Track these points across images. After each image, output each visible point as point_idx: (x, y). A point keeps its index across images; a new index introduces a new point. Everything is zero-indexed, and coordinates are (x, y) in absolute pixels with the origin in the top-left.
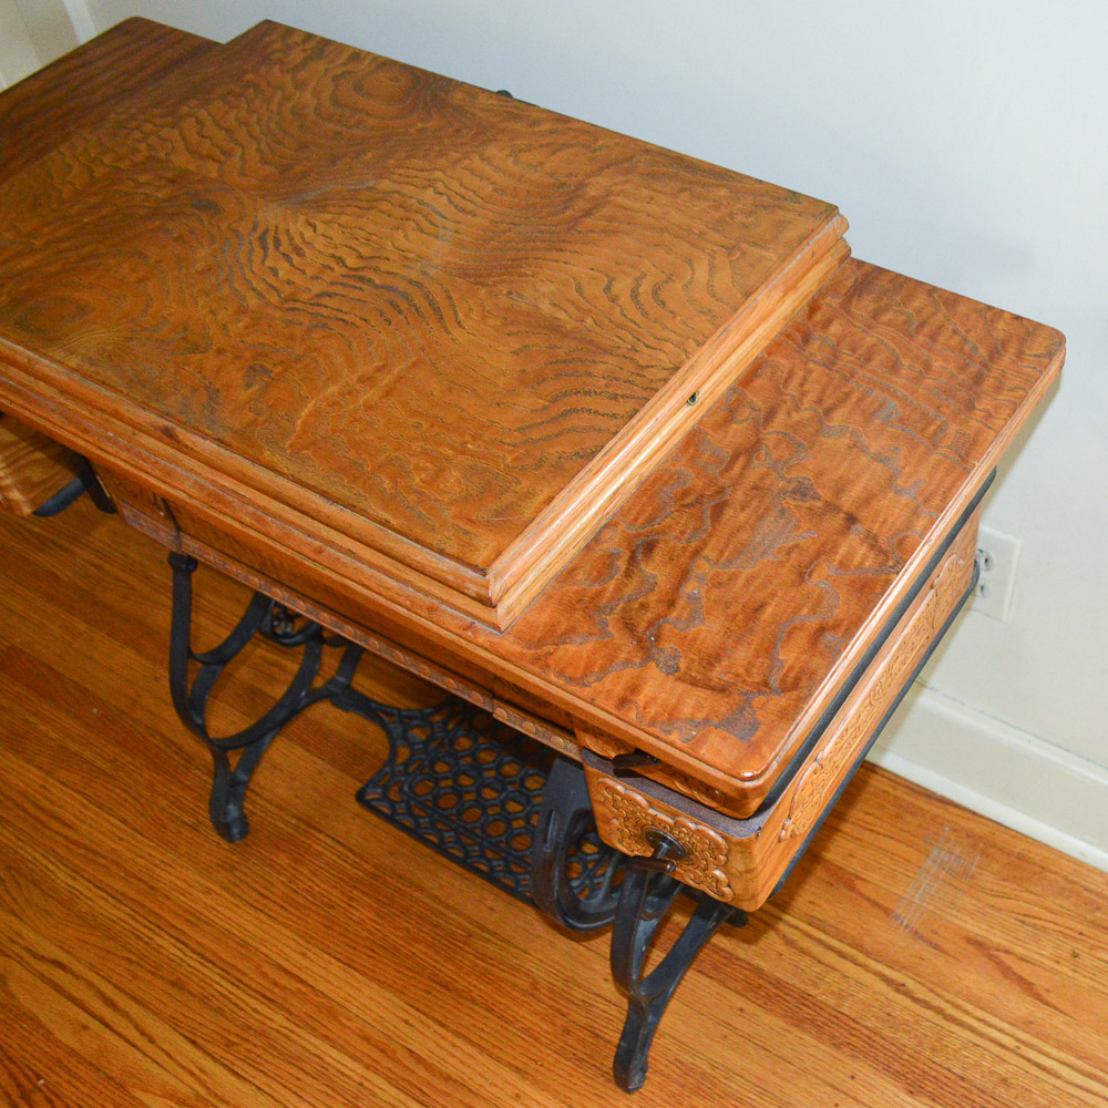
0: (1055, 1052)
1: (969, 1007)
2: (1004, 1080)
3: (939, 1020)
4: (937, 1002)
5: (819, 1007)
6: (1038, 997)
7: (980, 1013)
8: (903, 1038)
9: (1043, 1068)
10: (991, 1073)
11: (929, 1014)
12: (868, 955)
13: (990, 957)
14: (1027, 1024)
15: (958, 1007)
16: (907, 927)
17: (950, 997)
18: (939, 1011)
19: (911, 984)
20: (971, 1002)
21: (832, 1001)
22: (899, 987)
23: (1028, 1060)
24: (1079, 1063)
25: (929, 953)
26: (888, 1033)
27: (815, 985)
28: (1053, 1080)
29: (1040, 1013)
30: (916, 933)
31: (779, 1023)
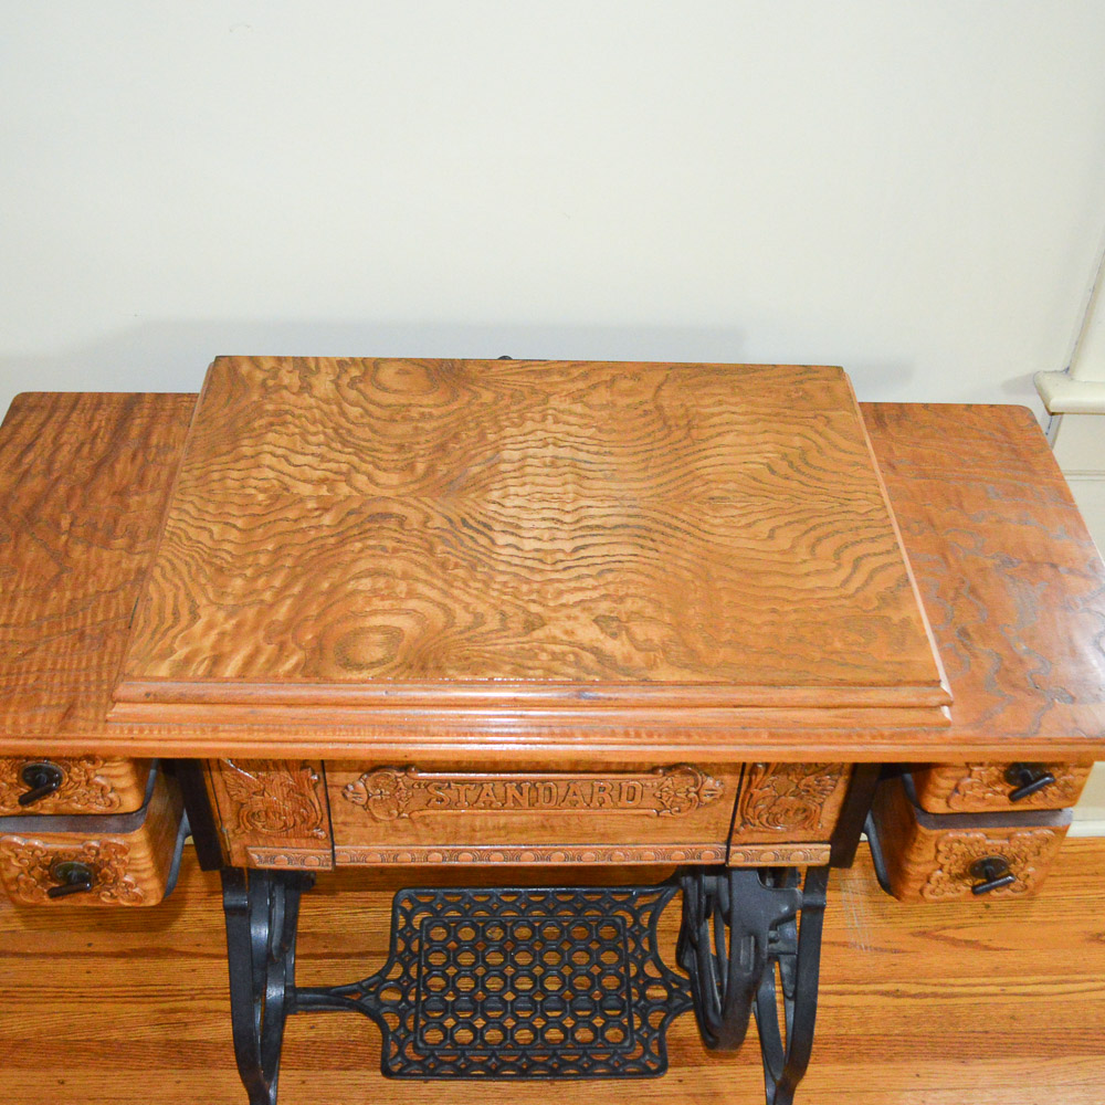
0: (1027, 980)
1: (951, 981)
2: (1013, 1017)
3: (939, 1001)
4: (929, 989)
5: (855, 1040)
6: (987, 948)
7: (960, 981)
8: (929, 1028)
9: (1029, 995)
10: (1002, 1017)
11: (929, 1001)
12: (857, 982)
13: (937, 938)
14: (996, 971)
15: (944, 985)
16: (866, 948)
17: (934, 981)
18: (935, 995)
19: (901, 987)
20: (949, 977)
21: (860, 1030)
22: (896, 994)
23: (1016, 994)
24: (1046, 978)
25: (894, 958)
26: (914, 1030)
27: (839, 1025)
28: (1041, 999)
29: (996, 959)
30: (876, 949)
31: (839, 1068)
